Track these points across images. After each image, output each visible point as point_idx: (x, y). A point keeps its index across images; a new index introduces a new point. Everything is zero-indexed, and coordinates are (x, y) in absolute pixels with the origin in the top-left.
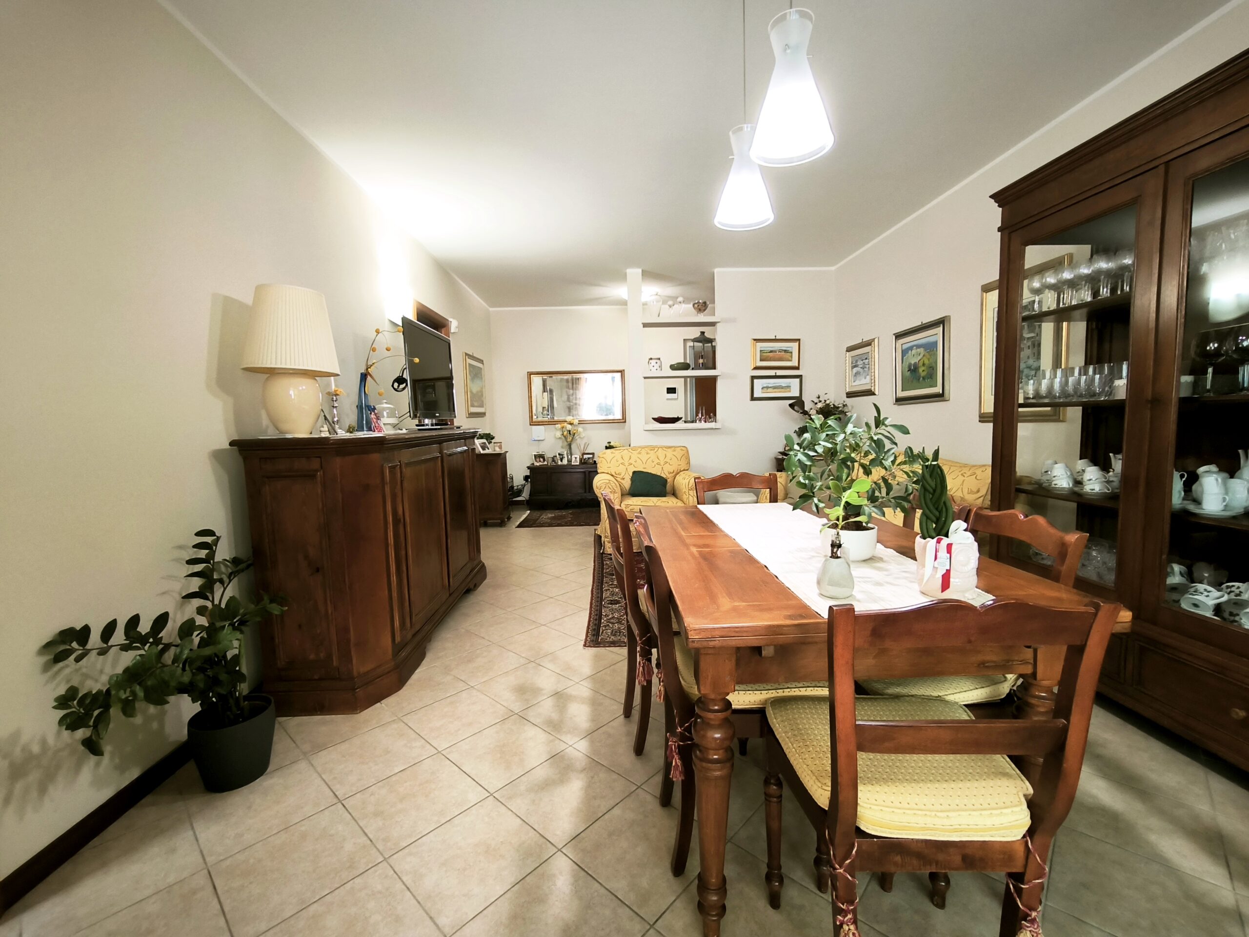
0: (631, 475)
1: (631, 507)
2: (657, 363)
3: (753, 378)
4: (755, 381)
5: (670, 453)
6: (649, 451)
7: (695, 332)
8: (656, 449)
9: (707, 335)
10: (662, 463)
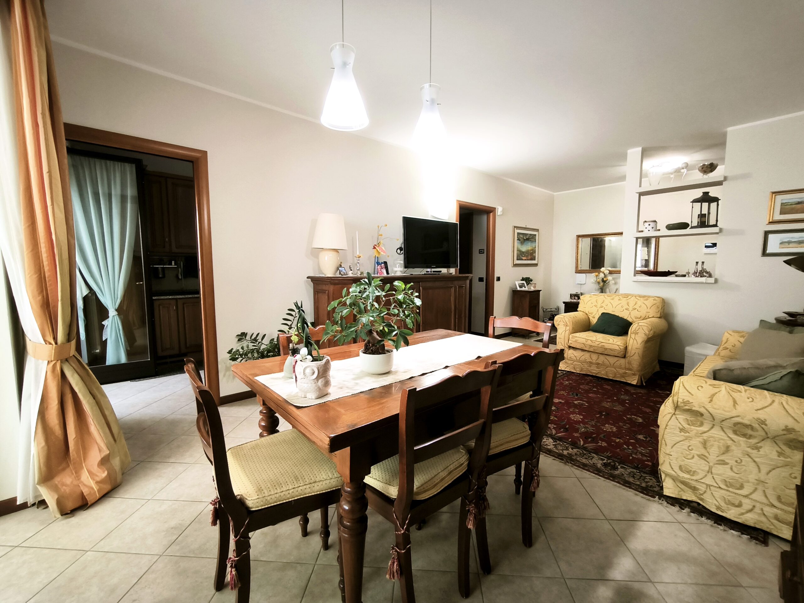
0: (600, 315)
1: (576, 339)
2: (649, 225)
3: (767, 233)
4: (771, 236)
5: (640, 302)
6: (621, 298)
7: (698, 193)
8: (629, 297)
9: (711, 194)
10: (631, 309)
